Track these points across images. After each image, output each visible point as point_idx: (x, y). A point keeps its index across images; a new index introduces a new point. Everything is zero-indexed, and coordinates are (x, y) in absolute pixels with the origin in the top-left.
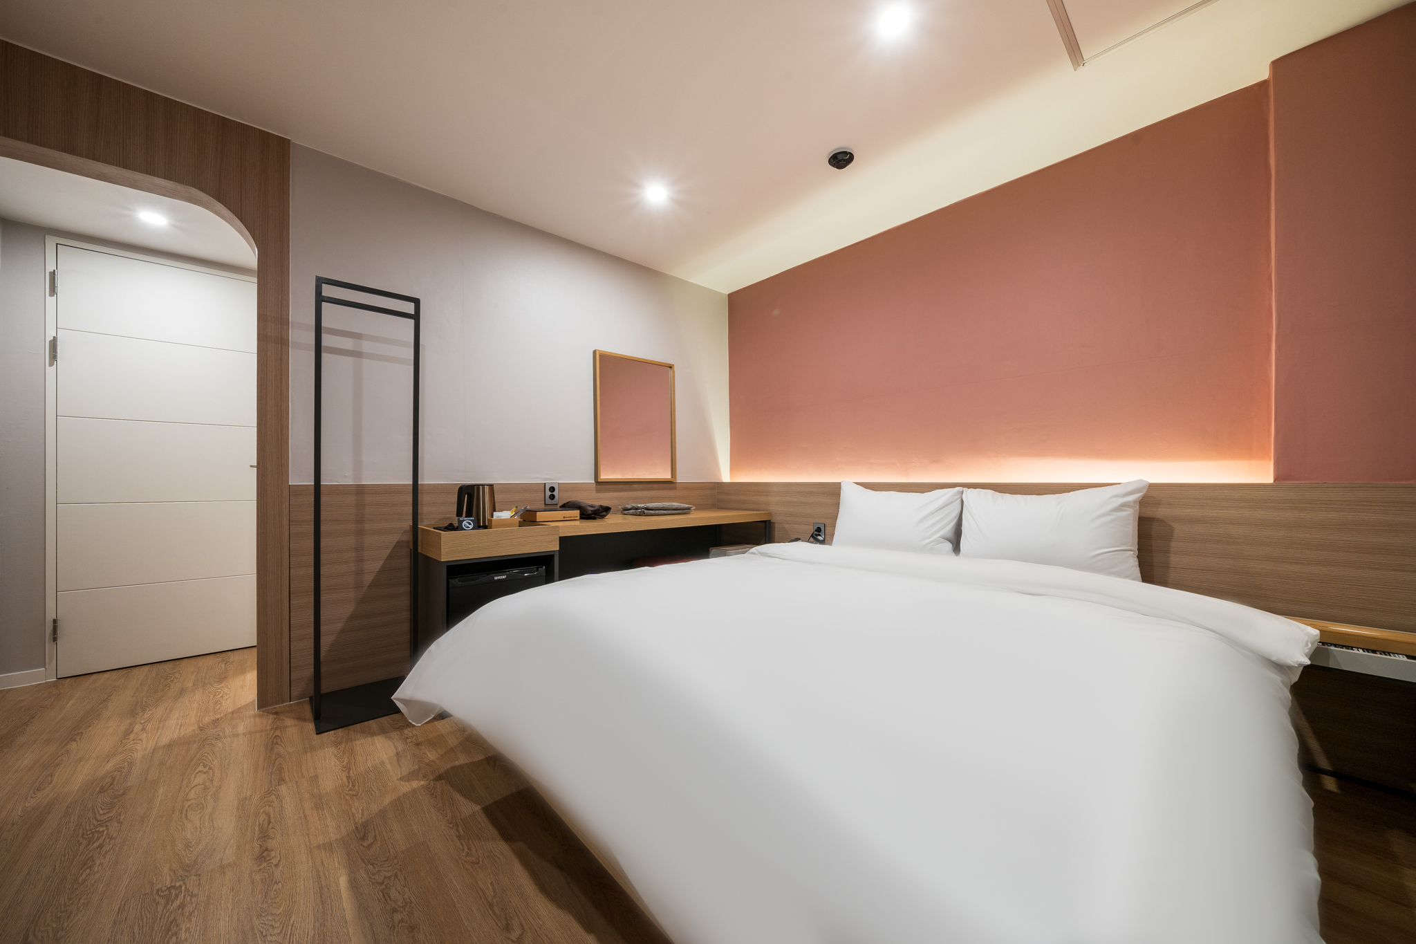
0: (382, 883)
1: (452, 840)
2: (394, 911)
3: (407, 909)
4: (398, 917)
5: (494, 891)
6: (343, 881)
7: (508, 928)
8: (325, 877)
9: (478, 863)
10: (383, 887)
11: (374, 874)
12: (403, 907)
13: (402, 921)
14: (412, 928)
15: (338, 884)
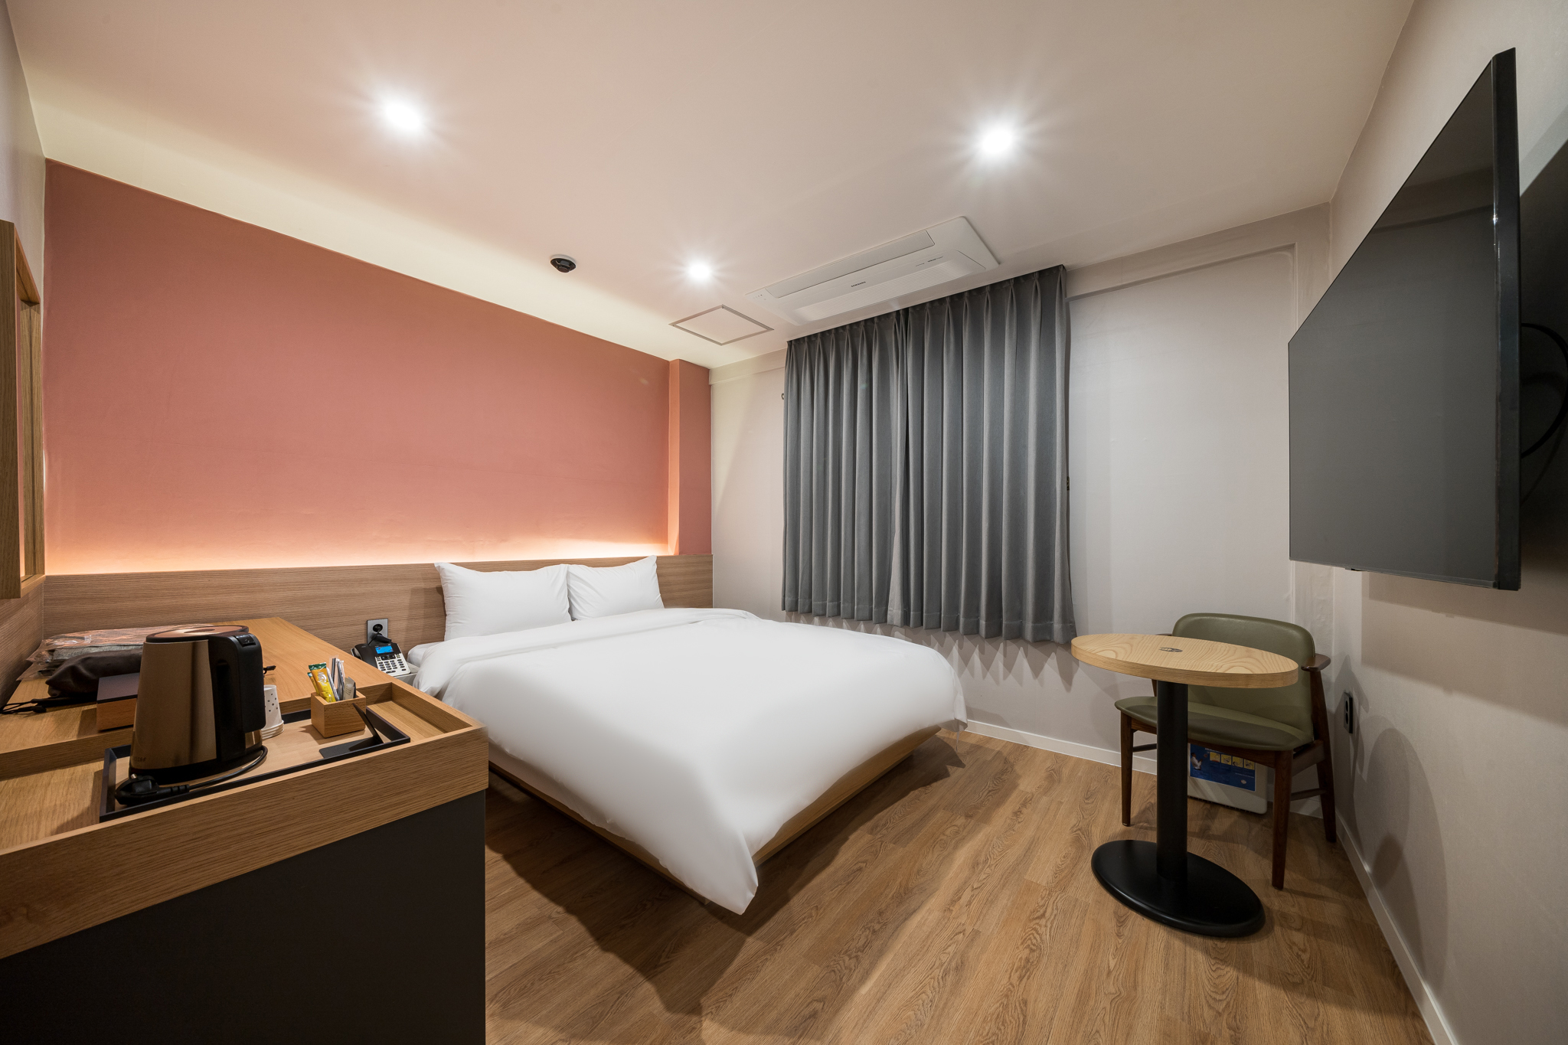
0: (857, 957)
1: (797, 936)
2: (874, 932)
3: (869, 925)
4: (877, 927)
5: (837, 886)
6: (864, 990)
7: (860, 869)
8: (867, 1008)
9: (817, 906)
10: (859, 953)
11: (851, 970)
12: (869, 929)
13: (879, 922)
14: (881, 913)
15: (870, 991)
